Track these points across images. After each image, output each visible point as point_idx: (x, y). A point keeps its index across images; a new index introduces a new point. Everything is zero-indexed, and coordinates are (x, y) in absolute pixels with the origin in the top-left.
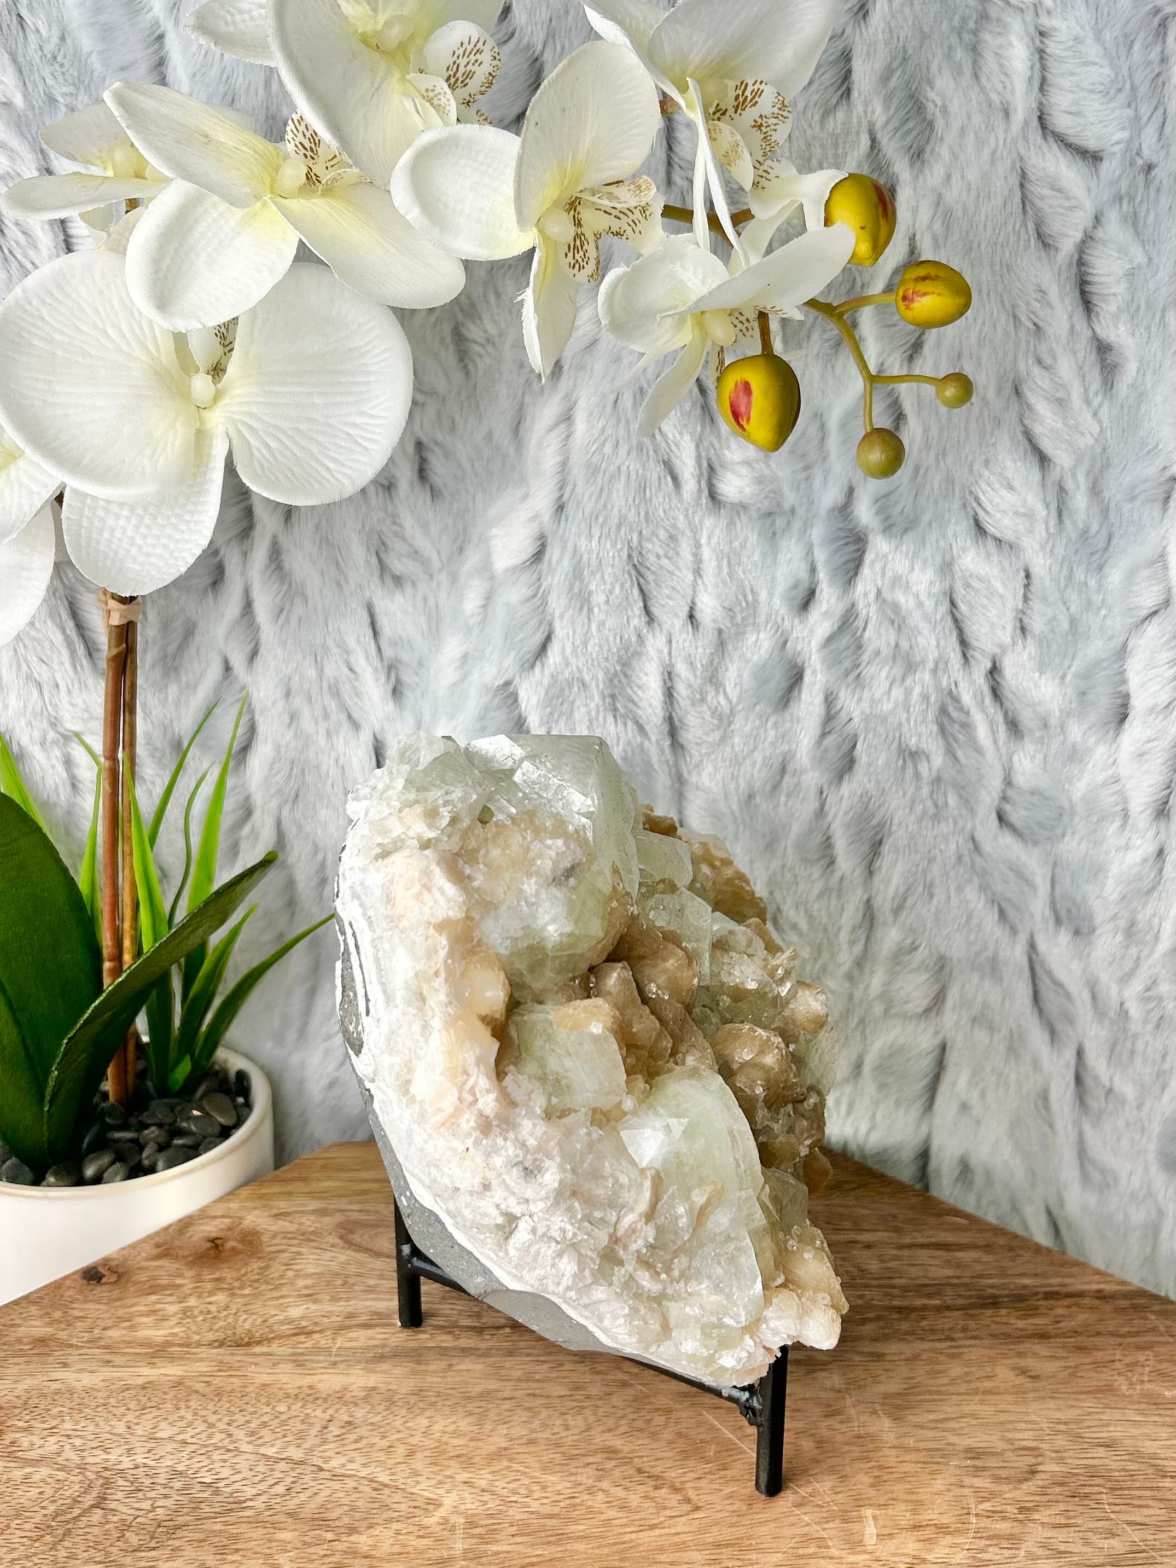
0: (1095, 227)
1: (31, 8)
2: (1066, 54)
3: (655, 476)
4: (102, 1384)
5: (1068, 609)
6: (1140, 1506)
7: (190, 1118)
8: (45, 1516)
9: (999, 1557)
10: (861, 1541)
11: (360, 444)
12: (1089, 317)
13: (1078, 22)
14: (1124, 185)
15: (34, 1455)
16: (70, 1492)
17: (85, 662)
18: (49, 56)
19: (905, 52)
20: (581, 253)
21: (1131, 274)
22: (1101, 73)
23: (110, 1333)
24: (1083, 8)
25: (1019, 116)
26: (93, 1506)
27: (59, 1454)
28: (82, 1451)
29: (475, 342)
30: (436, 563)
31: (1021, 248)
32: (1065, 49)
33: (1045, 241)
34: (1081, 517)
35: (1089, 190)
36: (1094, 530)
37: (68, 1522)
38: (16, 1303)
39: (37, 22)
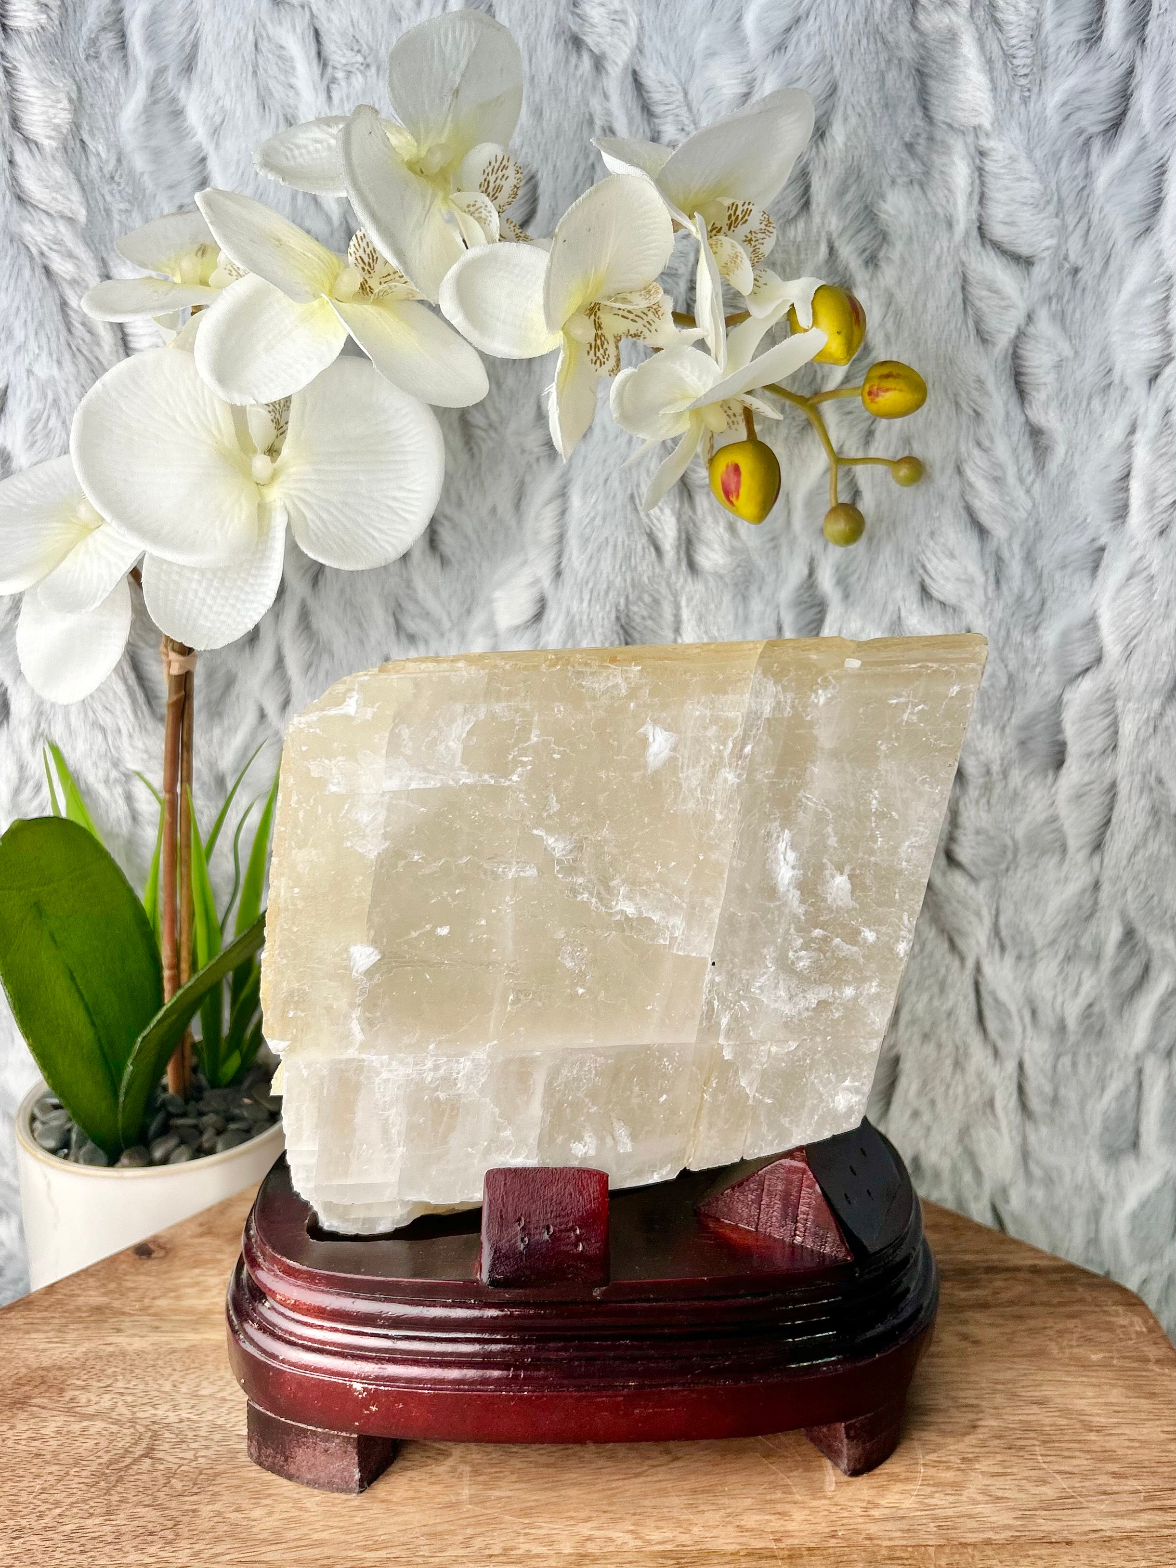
0: (1027, 325)
1: (91, 132)
2: (1002, 171)
3: (639, 547)
4: (151, 1348)
5: (1006, 666)
6: (1069, 1457)
7: (241, 1106)
8: (100, 1464)
9: (943, 1502)
10: (822, 1488)
11: (401, 516)
12: (1022, 404)
13: (1012, 143)
14: (1052, 287)
15: (90, 1410)
16: (123, 1443)
17: (145, 708)
18: (108, 176)
19: (860, 170)
20: (602, 351)
21: (1059, 366)
22: (1031, 187)
23: (158, 1302)
24: (1017, 131)
25: (961, 227)
26: (142, 1456)
27: (113, 1409)
28: (133, 1406)
29: (479, 428)
30: (446, 624)
31: (962, 343)
32: (1002, 167)
33: (983, 337)
34: (1016, 584)
35: (1022, 290)
36: (1028, 595)
37: (120, 1470)
38: (76, 1275)
39: (97, 146)
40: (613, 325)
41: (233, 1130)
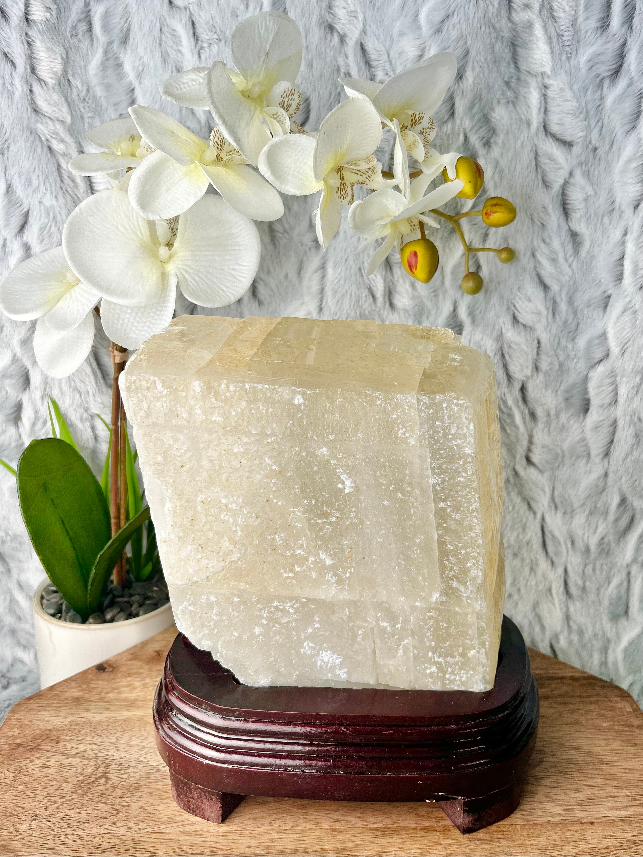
0: (570, 178)
1: (73, 75)
2: (556, 96)
3: (364, 295)
4: (105, 719)
5: (558, 359)
6: (591, 778)
7: (152, 591)
8: (78, 781)
11: (237, 279)
12: (567, 220)
13: (562, 81)
14: (583, 158)
15: (73, 752)
16: (90, 770)
17: (102, 381)
18: (82, 98)
19: (481, 96)
20: (344, 191)
21: (586, 199)
22: (572, 105)
23: (109, 695)
24: (564, 75)
25: (534, 126)
26: (100, 777)
27: (85, 752)
28: (96, 750)
29: (278, 232)
31: (535, 188)
32: (556, 94)
33: (546, 184)
34: (563, 315)
35: (567, 159)
36: (570, 321)
37: (89, 784)
38: (65, 681)
39: (77, 83)
40: (350, 178)
41: (148, 604)
